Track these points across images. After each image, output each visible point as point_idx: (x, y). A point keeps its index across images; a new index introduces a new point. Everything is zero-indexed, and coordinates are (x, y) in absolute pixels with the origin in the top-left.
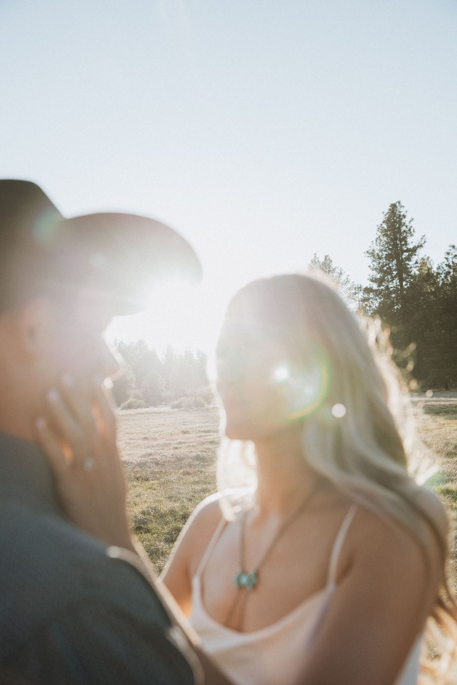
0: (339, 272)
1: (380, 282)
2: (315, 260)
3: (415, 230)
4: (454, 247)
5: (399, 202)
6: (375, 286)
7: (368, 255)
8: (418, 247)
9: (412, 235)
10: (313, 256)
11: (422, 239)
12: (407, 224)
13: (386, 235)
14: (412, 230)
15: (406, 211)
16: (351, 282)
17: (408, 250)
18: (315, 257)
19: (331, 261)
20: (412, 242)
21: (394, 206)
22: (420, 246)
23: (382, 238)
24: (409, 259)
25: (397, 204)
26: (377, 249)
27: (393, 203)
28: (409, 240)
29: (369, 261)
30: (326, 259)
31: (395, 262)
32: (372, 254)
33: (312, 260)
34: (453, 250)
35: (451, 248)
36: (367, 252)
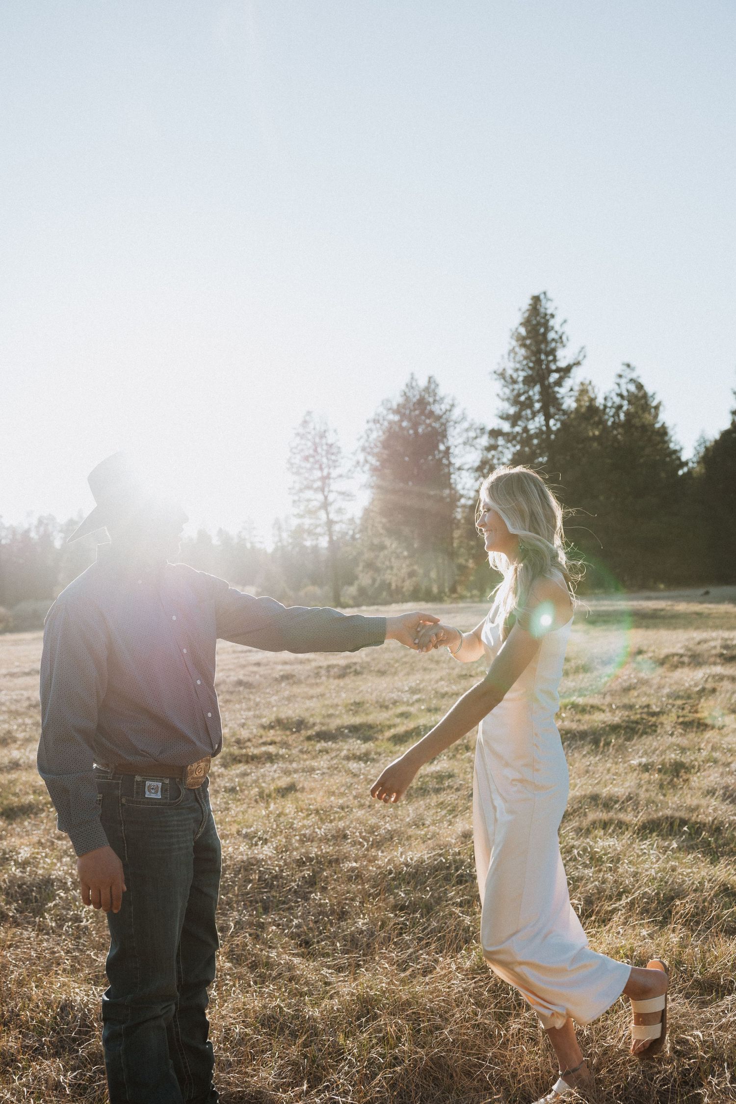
0: (451, 402)
1: (514, 419)
2: (411, 383)
3: (570, 338)
4: (628, 366)
5: (545, 293)
6: (506, 427)
7: (495, 376)
8: (574, 364)
9: (564, 346)
10: (409, 377)
11: (580, 352)
12: (557, 328)
13: (524, 345)
14: (564, 338)
15: (556, 308)
16: (469, 419)
17: (558, 370)
18: (412, 378)
19: (437, 385)
20: (564, 357)
21: (536, 300)
22: (578, 364)
23: (517, 349)
24: (559, 383)
25: (542, 297)
26: (510, 367)
27: (536, 293)
28: (560, 353)
29: (497, 387)
30: (429, 382)
31: (537, 388)
32: (502, 375)
33: (407, 385)
34: (628, 371)
35: (625, 367)
36: (495, 372)
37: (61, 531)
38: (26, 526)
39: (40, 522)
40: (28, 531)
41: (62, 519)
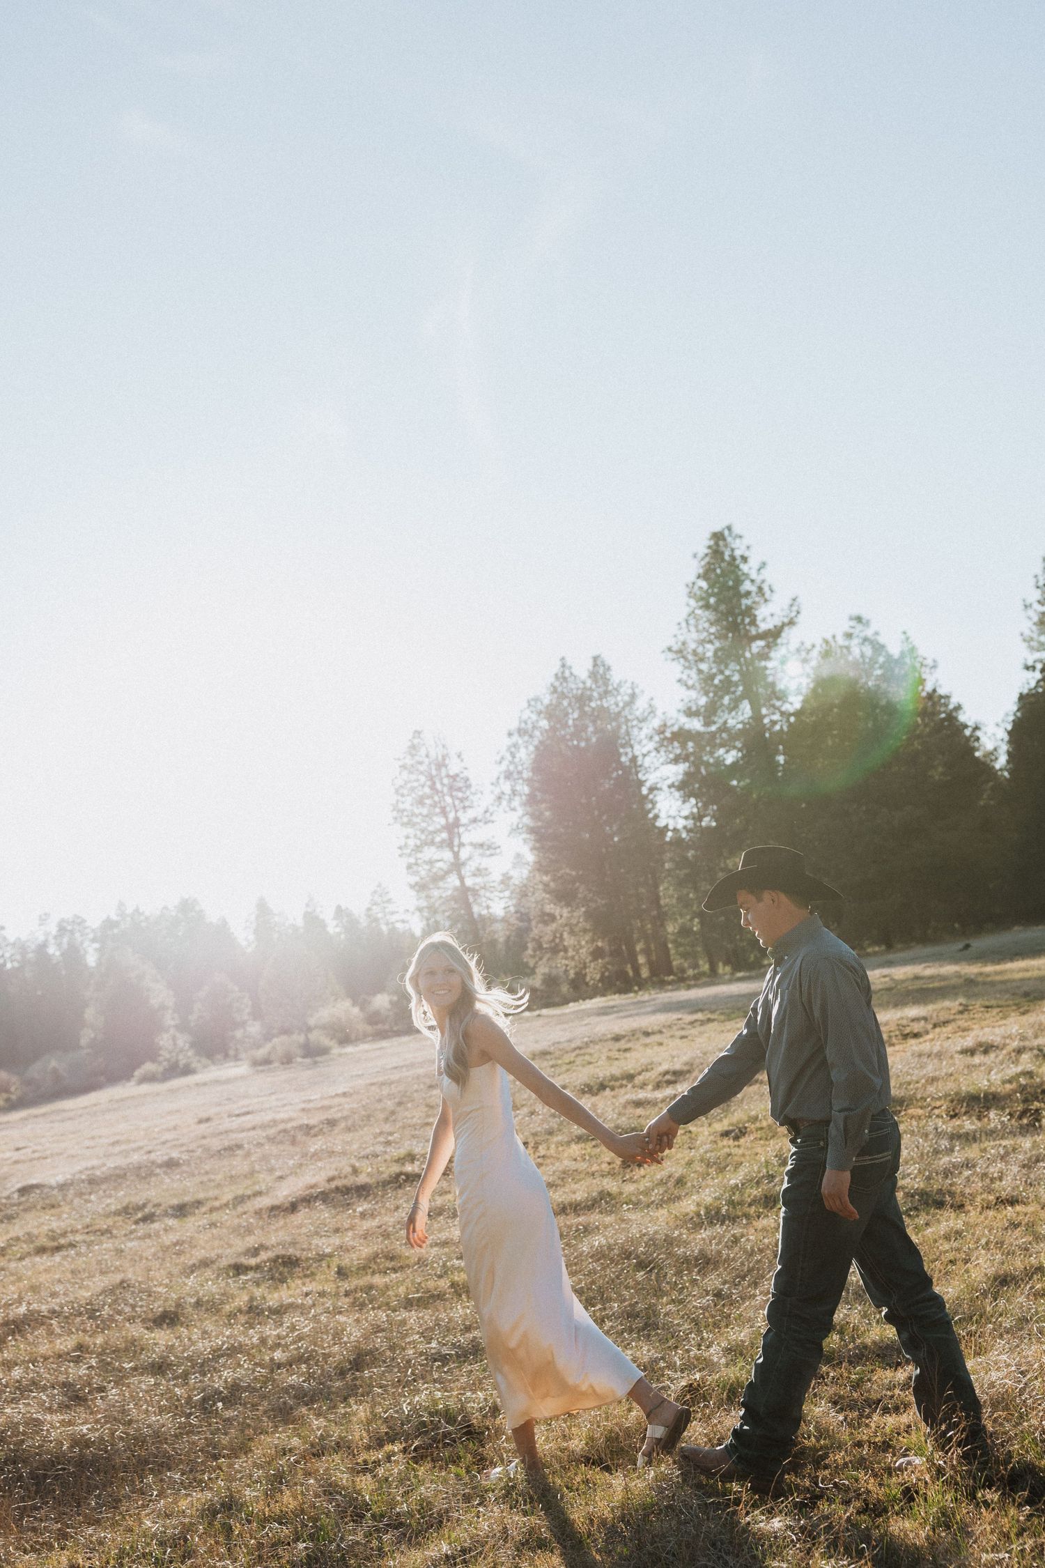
0: (630, 691)
1: (709, 714)
2: (563, 673)
3: (774, 588)
4: (859, 619)
5: (729, 528)
6: (696, 725)
7: (671, 655)
8: (783, 625)
9: (766, 601)
10: (559, 663)
11: (791, 605)
12: (753, 575)
13: (707, 606)
14: (766, 589)
15: (748, 547)
16: (659, 713)
17: (760, 636)
18: (563, 666)
19: (609, 669)
20: (767, 616)
21: (718, 537)
22: (791, 623)
23: (699, 612)
24: (764, 656)
25: (726, 533)
26: (692, 638)
27: (717, 529)
28: (762, 612)
29: (676, 669)
30: (595, 665)
31: (733, 666)
32: (680, 653)
33: (556, 675)
34: (859, 627)
35: (853, 623)
36: (670, 649)
37: (94, 940)
38: (42, 938)
39: (62, 929)
40: (44, 946)
41: (94, 921)
